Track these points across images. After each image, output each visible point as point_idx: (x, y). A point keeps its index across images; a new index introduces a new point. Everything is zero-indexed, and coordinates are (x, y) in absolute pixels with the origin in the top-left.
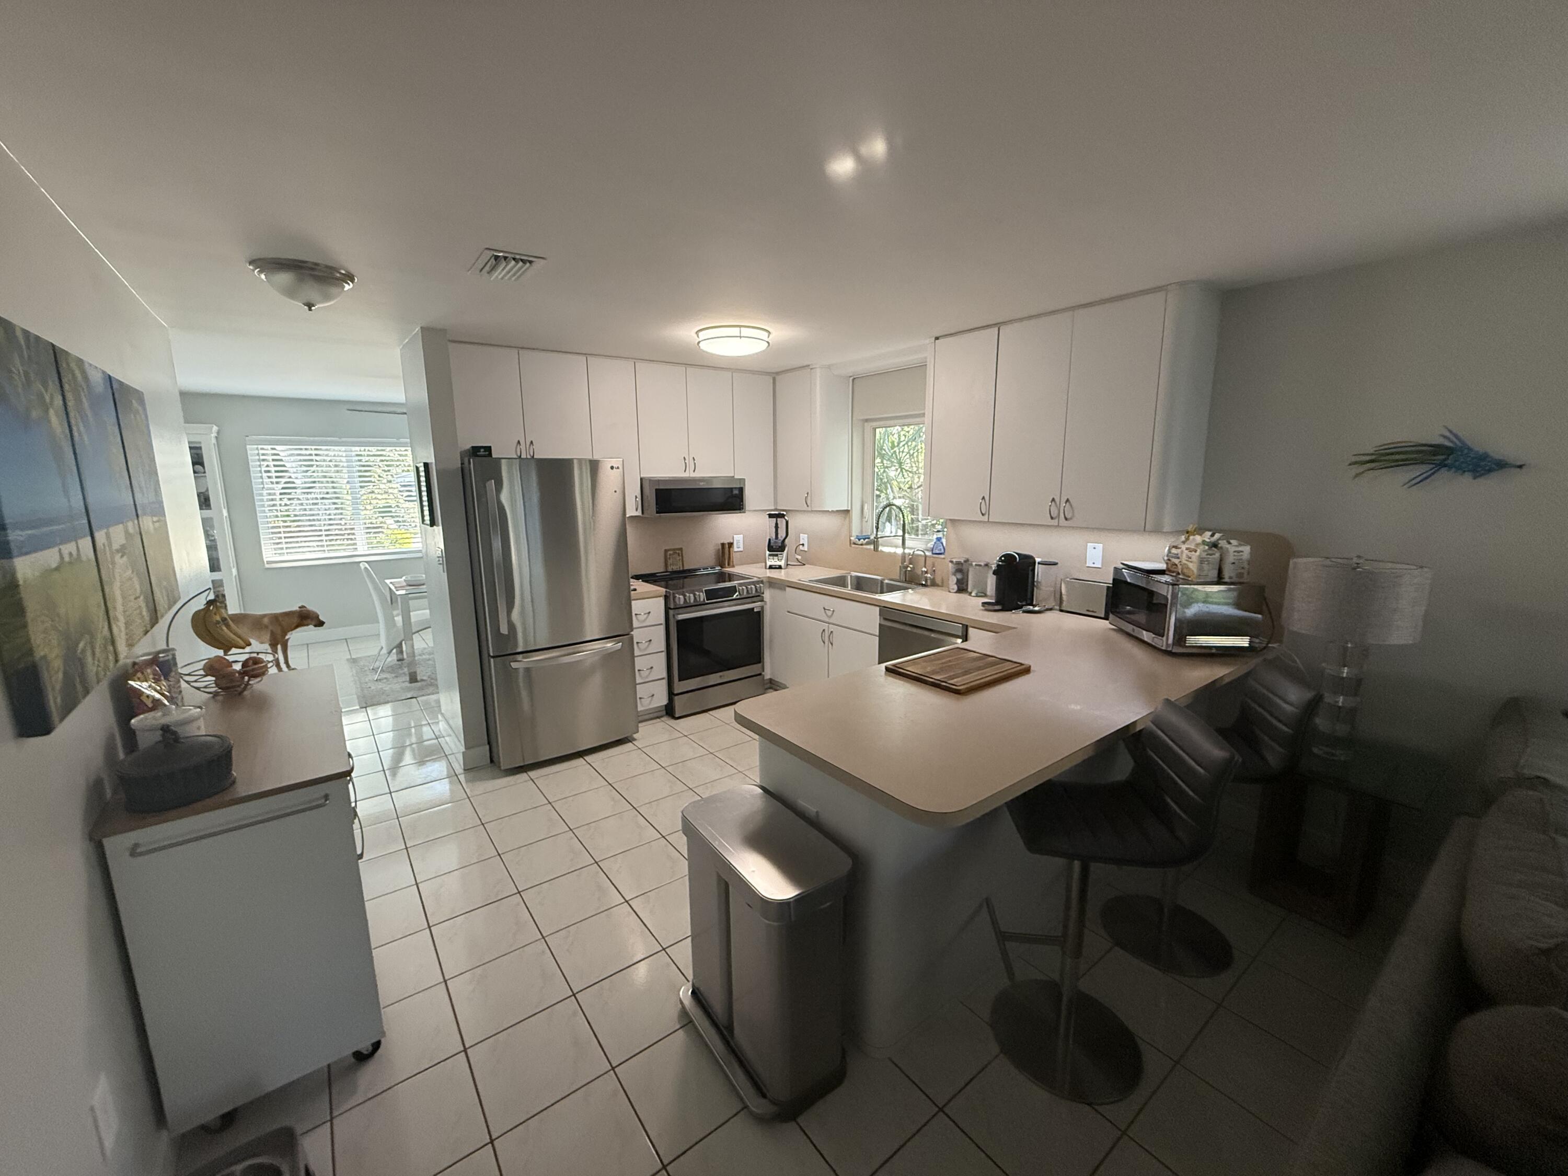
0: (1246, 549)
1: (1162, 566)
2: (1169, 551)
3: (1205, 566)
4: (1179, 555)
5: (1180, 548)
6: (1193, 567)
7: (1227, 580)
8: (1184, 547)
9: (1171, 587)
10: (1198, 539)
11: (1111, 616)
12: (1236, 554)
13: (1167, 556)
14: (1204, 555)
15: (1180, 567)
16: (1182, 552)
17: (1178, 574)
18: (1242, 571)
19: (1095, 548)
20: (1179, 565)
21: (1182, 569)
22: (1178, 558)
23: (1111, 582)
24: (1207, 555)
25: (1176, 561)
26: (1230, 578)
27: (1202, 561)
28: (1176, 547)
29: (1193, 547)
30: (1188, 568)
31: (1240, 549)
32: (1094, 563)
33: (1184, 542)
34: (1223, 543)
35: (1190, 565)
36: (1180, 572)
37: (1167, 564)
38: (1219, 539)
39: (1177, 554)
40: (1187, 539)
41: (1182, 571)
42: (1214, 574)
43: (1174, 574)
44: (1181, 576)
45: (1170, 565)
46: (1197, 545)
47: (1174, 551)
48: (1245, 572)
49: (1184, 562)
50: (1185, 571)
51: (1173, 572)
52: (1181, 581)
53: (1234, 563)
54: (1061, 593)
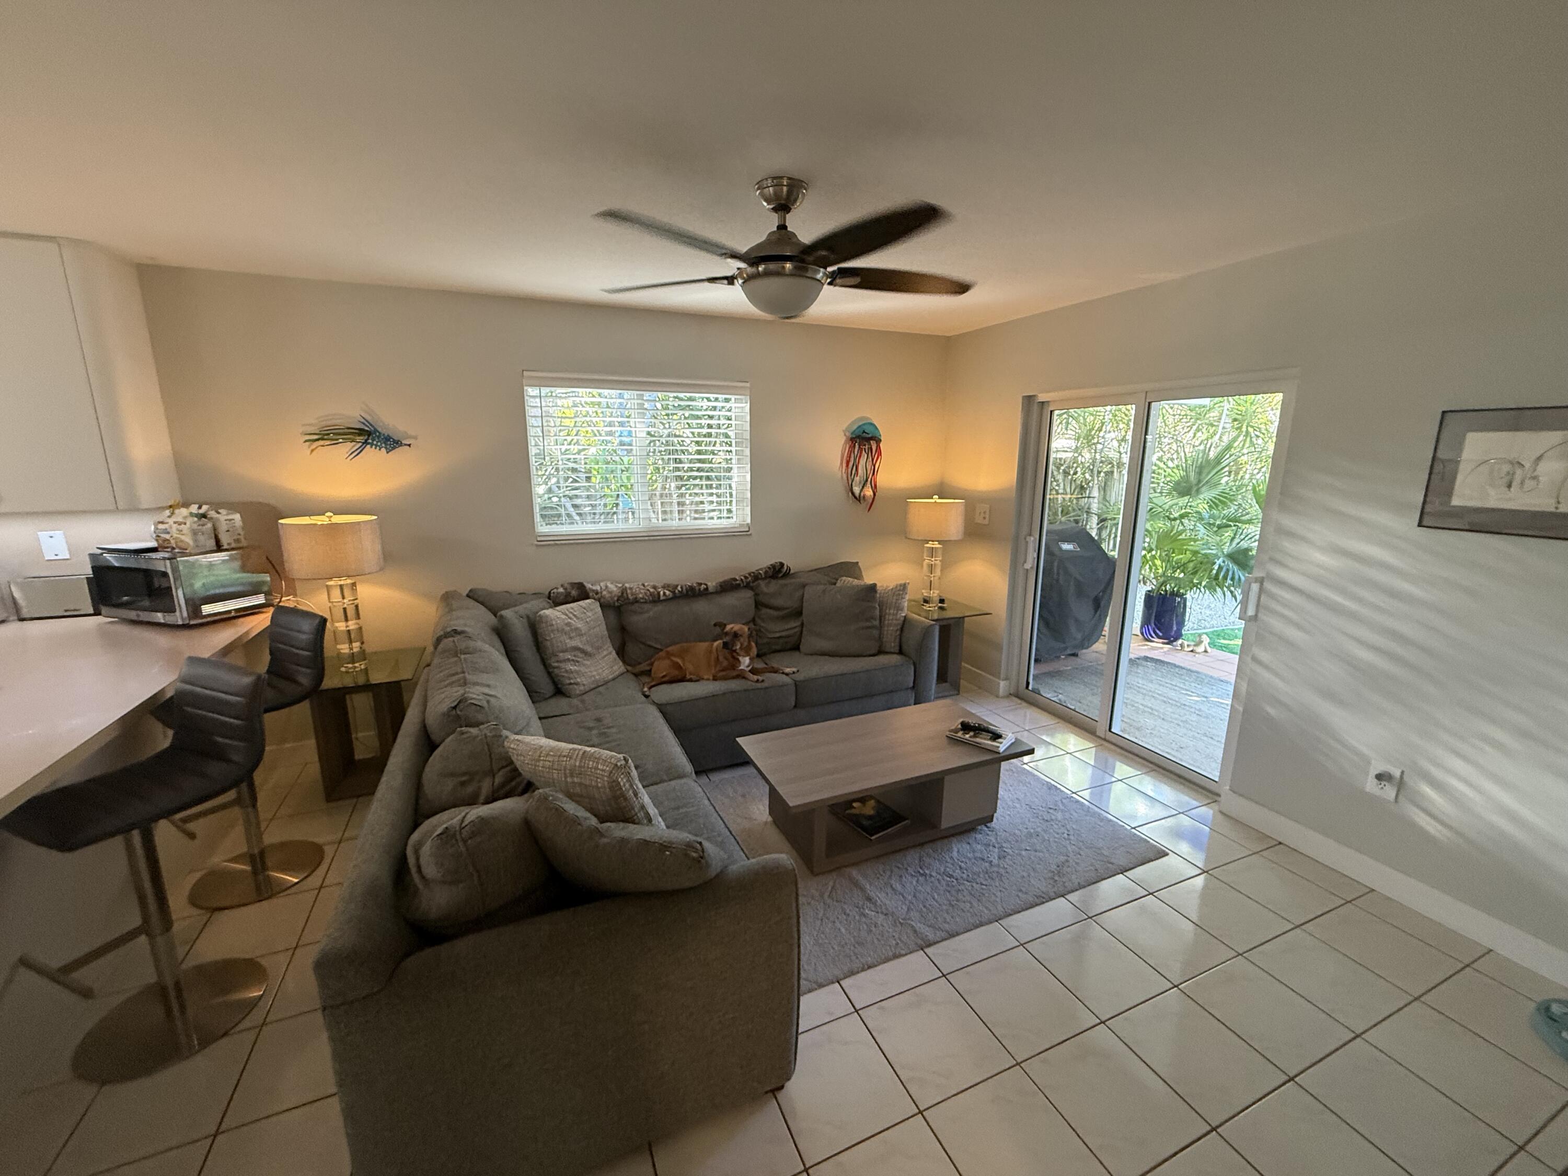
0: (237, 517)
1: (153, 544)
2: (156, 529)
3: (201, 538)
4: (169, 530)
5: (167, 523)
6: (188, 539)
7: (226, 547)
8: (171, 521)
9: (168, 562)
10: (184, 511)
11: (104, 610)
12: (228, 522)
13: (155, 532)
14: (195, 526)
15: (173, 542)
16: (171, 527)
17: (173, 548)
18: (239, 537)
19: (51, 537)
20: (171, 539)
21: (176, 543)
22: (168, 533)
23: (91, 572)
24: (199, 525)
25: (167, 537)
26: (229, 544)
27: (195, 533)
28: (162, 523)
29: (180, 520)
30: (182, 541)
31: (230, 517)
32: (56, 555)
33: (169, 517)
34: (212, 514)
35: (183, 538)
36: (174, 546)
37: (157, 540)
38: (208, 511)
39: (166, 529)
40: (173, 513)
41: (176, 545)
42: (211, 543)
43: (169, 550)
44: (177, 551)
45: (160, 542)
46: (185, 517)
47: (161, 526)
48: (242, 537)
49: (175, 535)
50: (180, 544)
51: (167, 548)
52: (179, 555)
53: (228, 531)
54: (13, 598)
